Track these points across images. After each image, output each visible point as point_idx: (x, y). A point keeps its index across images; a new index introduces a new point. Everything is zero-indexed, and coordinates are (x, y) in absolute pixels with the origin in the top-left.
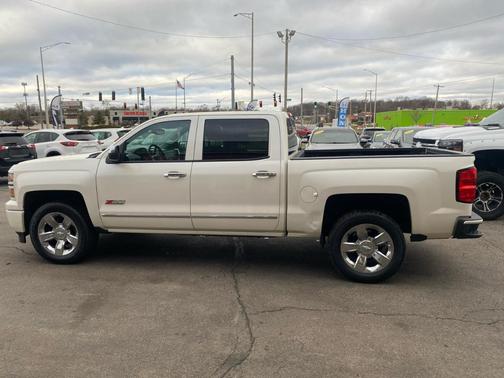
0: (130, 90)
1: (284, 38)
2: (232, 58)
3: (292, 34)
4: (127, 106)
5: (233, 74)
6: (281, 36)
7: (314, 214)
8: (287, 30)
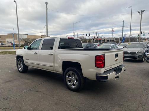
0: (94, 33)
1: (140, 13)
2: (123, 21)
3: (144, 11)
4: (95, 37)
5: (123, 26)
6: (139, 12)
7: (60, 66)
8: (142, 10)
